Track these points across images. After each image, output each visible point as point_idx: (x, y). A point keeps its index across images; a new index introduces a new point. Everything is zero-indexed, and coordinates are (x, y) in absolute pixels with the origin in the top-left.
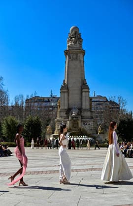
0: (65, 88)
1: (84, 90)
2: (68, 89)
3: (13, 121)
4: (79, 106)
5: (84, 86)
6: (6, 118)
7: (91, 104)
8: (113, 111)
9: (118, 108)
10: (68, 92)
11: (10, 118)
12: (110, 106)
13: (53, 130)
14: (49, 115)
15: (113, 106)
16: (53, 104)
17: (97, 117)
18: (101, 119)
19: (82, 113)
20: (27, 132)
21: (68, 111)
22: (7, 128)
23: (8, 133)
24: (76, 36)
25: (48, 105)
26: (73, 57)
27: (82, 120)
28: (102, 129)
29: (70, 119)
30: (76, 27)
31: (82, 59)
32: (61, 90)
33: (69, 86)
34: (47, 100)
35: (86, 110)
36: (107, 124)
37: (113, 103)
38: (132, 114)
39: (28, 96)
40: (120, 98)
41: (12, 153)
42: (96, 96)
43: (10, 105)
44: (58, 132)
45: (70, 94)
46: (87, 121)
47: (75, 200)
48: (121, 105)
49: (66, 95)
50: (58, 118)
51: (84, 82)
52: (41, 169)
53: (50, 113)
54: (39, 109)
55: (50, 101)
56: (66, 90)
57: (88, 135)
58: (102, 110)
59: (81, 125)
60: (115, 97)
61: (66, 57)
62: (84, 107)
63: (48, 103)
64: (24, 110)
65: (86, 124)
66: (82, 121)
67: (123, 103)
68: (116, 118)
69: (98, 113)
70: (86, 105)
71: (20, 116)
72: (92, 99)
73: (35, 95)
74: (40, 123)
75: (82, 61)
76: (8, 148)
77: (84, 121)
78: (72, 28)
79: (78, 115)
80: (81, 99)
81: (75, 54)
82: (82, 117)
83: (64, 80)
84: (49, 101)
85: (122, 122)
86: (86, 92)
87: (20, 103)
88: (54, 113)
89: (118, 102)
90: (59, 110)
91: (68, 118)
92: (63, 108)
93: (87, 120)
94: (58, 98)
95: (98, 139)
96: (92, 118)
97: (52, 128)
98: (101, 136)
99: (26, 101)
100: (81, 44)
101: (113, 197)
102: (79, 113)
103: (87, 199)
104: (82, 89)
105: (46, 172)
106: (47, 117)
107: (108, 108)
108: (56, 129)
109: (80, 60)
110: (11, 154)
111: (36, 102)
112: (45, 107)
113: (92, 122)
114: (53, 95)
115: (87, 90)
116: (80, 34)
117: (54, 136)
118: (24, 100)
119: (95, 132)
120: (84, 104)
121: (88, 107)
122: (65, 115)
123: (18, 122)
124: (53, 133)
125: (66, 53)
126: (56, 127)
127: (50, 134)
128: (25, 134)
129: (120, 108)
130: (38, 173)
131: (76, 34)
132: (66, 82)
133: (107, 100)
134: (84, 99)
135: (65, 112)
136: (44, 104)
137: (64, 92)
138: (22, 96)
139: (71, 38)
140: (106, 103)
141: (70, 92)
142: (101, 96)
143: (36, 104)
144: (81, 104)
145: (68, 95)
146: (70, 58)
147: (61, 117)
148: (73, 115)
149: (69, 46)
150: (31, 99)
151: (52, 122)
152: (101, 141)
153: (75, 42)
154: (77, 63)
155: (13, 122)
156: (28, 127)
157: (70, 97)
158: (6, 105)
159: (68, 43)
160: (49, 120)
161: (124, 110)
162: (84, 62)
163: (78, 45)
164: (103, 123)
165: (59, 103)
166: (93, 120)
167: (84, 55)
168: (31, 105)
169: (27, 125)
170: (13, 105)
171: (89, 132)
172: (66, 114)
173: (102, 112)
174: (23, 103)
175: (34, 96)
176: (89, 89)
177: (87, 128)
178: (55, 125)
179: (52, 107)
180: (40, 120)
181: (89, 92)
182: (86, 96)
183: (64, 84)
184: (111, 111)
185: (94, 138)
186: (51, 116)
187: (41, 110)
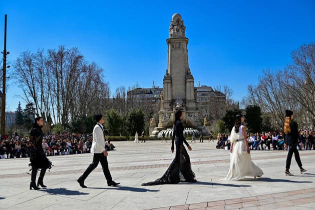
0: (168, 79)
1: (188, 80)
2: (171, 79)
3: (115, 114)
4: (183, 97)
5: (188, 76)
6: (107, 111)
7: (196, 94)
8: (219, 101)
9: (225, 98)
10: (171, 82)
11: (111, 111)
12: (216, 96)
13: (157, 122)
14: (151, 107)
15: (219, 97)
16: (155, 96)
17: (202, 108)
18: (207, 111)
19: (187, 104)
20: (130, 126)
21: (172, 102)
22: (109, 122)
23: (110, 126)
24: (179, 24)
25: (151, 96)
26: (175, 46)
27: (187, 111)
28: (208, 120)
29: (174, 110)
30: (178, 14)
31: (185, 48)
32: (164, 80)
33: (173, 76)
34: (149, 91)
35: (190, 101)
36: (213, 116)
37: (219, 93)
38: (238, 104)
39: (129, 88)
40: (226, 88)
41: (114, 147)
42: (200, 86)
43: (111, 97)
44: (162, 125)
45: (173, 85)
46: (192, 113)
47: (183, 195)
48: (227, 95)
49: (169, 85)
50: (162, 110)
51: (187, 71)
52: (145, 163)
53: (152, 105)
54: (141, 101)
55: (153, 92)
56: (169, 81)
57: (194, 128)
58: (208, 101)
59: (186, 117)
60: (220, 86)
61: (169, 46)
62: (188, 98)
63: (151, 95)
64: (126, 103)
65: (191, 116)
66: (187, 113)
67: (229, 93)
68: (222, 109)
69: (203, 104)
70: (190, 96)
71: (122, 109)
72: (196, 89)
73: (137, 86)
74: (143, 115)
75: (185, 50)
76: (111, 142)
77: (189, 113)
78: (174, 15)
79: (183, 106)
80: (185, 90)
81: (178, 42)
82: (187, 109)
83: (167, 71)
84: (151, 93)
85: (229, 113)
86: (190, 82)
87: (121, 95)
88: (157, 105)
89: (224, 92)
90: (163, 101)
91: (172, 110)
92: (166, 99)
93: (192, 111)
94: (161, 90)
95: (204, 131)
96: (197, 109)
97: (156, 121)
98: (207, 128)
99: (128, 93)
100: (183, 32)
101: (224, 191)
102: (184, 104)
103: (196, 193)
104: (186, 79)
105: (152, 166)
106: (150, 109)
107: (214, 99)
108: (160, 121)
109: (183, 49)
110: (114, 149)
111: (139, 94)
112: (148, 99)
113: (197, 114)
114: (156, 86)
115: (191, 80)
116: (182, 22)
117: (158, 129)
118: (126, 92)
119: (200, 124)
120: (188, 95)
121: (193, 98)
122: (170, 107)
123: (120, 115)
124: (157, 126)
125: (169, 42)
126: (160, 119)
127: (153, 127)
128: (128, 128)
129: (227, 98)
130: (143, 167)
131: (178, 21)
132: (169, 73)
133: (212, 90)
134: (188, 89)
135: (169, 104)
136: (147, 95)
137: (168, 83)
138: (124, 89)
139: (174, 26)
140: (212, 93)
141: (174, 82)
142: (206, 86)
143: (138, 96)
144: (186, 95)
145: (172, 87)
146: (172, 46)
147: (165, 109)
148: (178, 106)
149: (171, 35)
150: (133, 91)
151: (155, 114)
152: (208, 133)
153: (178, 30)
154: (180, 52)
155: (115, 116)
156: (130, 120)
157: (174, 88)
158: (107, 98)
159: (170, 32)
160: (152, 113)
161: (231, 100)
162: (187, 50)
163: (180, 34)
164: (209, 114)
165: (163, 94)
166: (198, 111)
167: (187, 44)
168: (133, 97)
169: (129, 118)
170: (115, 97)
171: (194, 124)
172: (170, 105)
173: (207, 103)
174: (124, 95)
175: (136, 88)
176: (193, 79)
177: (192, 120)
178: (158, 117)
179: (155, 99)
180: (143, 113)
181: (193, 82)
182: (190, 87)
183: (167, 74)
184: (216, 102)
185: (200, 130)
186: (154, 109)
187: (143, 103)
